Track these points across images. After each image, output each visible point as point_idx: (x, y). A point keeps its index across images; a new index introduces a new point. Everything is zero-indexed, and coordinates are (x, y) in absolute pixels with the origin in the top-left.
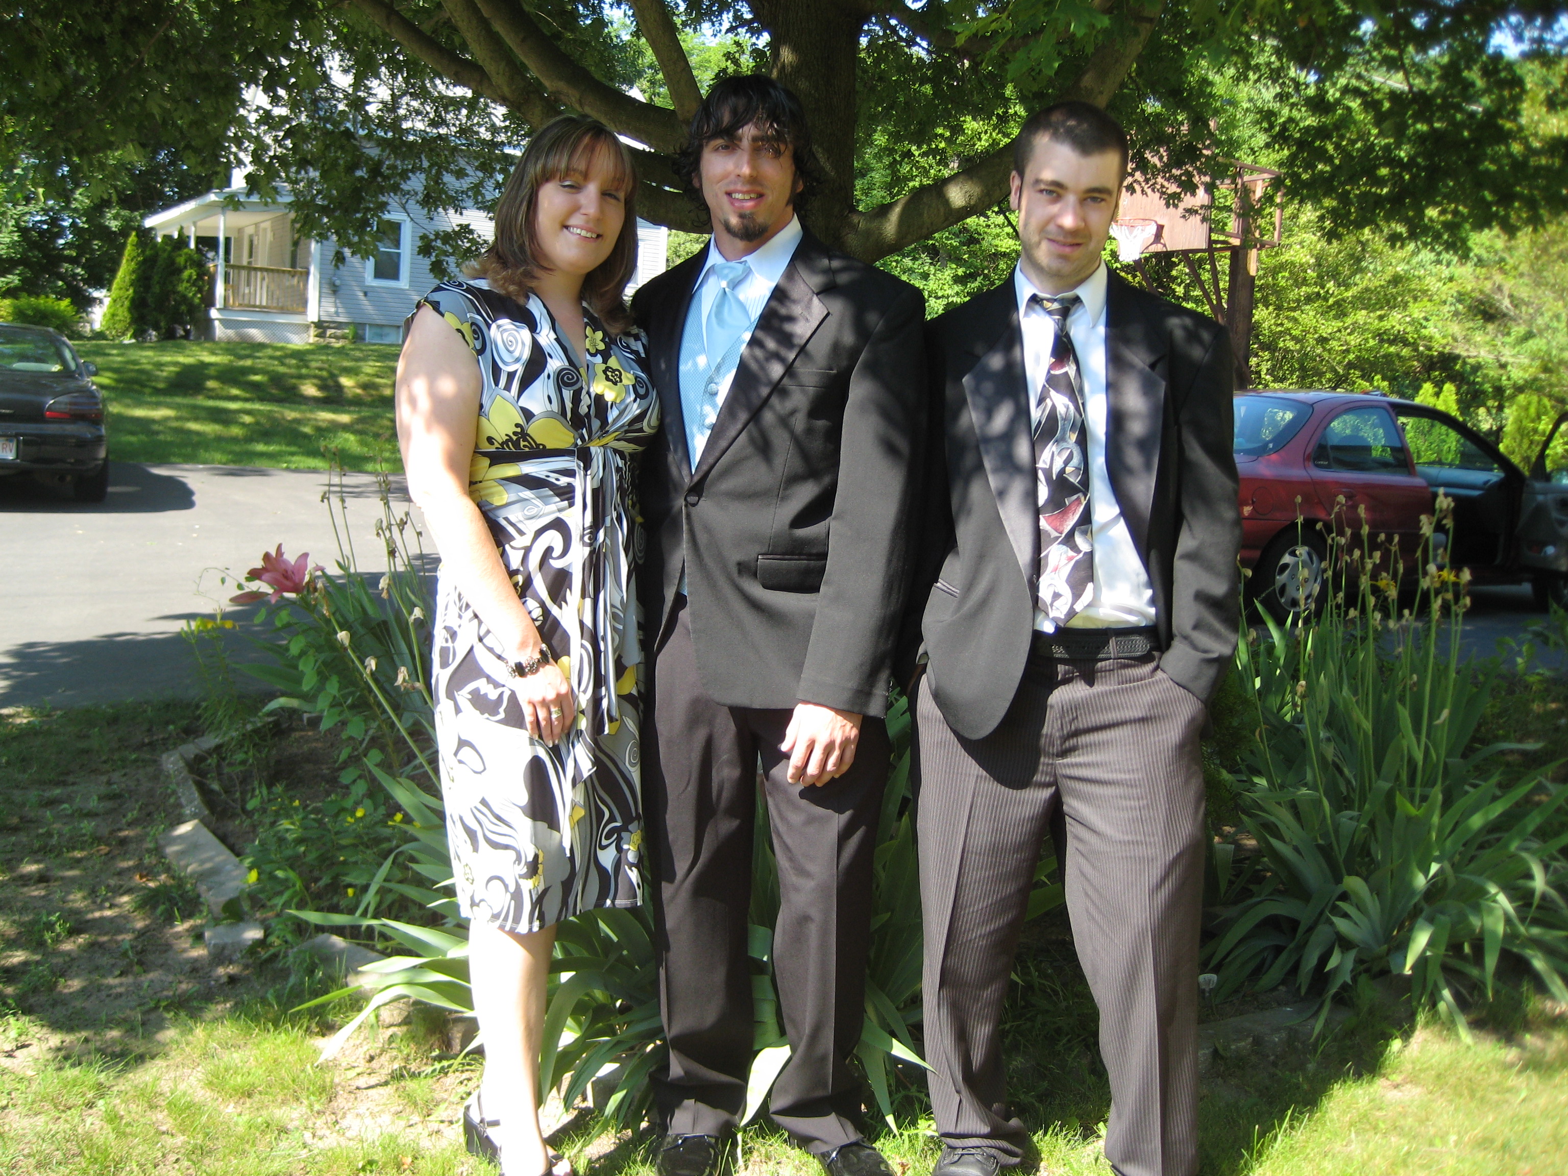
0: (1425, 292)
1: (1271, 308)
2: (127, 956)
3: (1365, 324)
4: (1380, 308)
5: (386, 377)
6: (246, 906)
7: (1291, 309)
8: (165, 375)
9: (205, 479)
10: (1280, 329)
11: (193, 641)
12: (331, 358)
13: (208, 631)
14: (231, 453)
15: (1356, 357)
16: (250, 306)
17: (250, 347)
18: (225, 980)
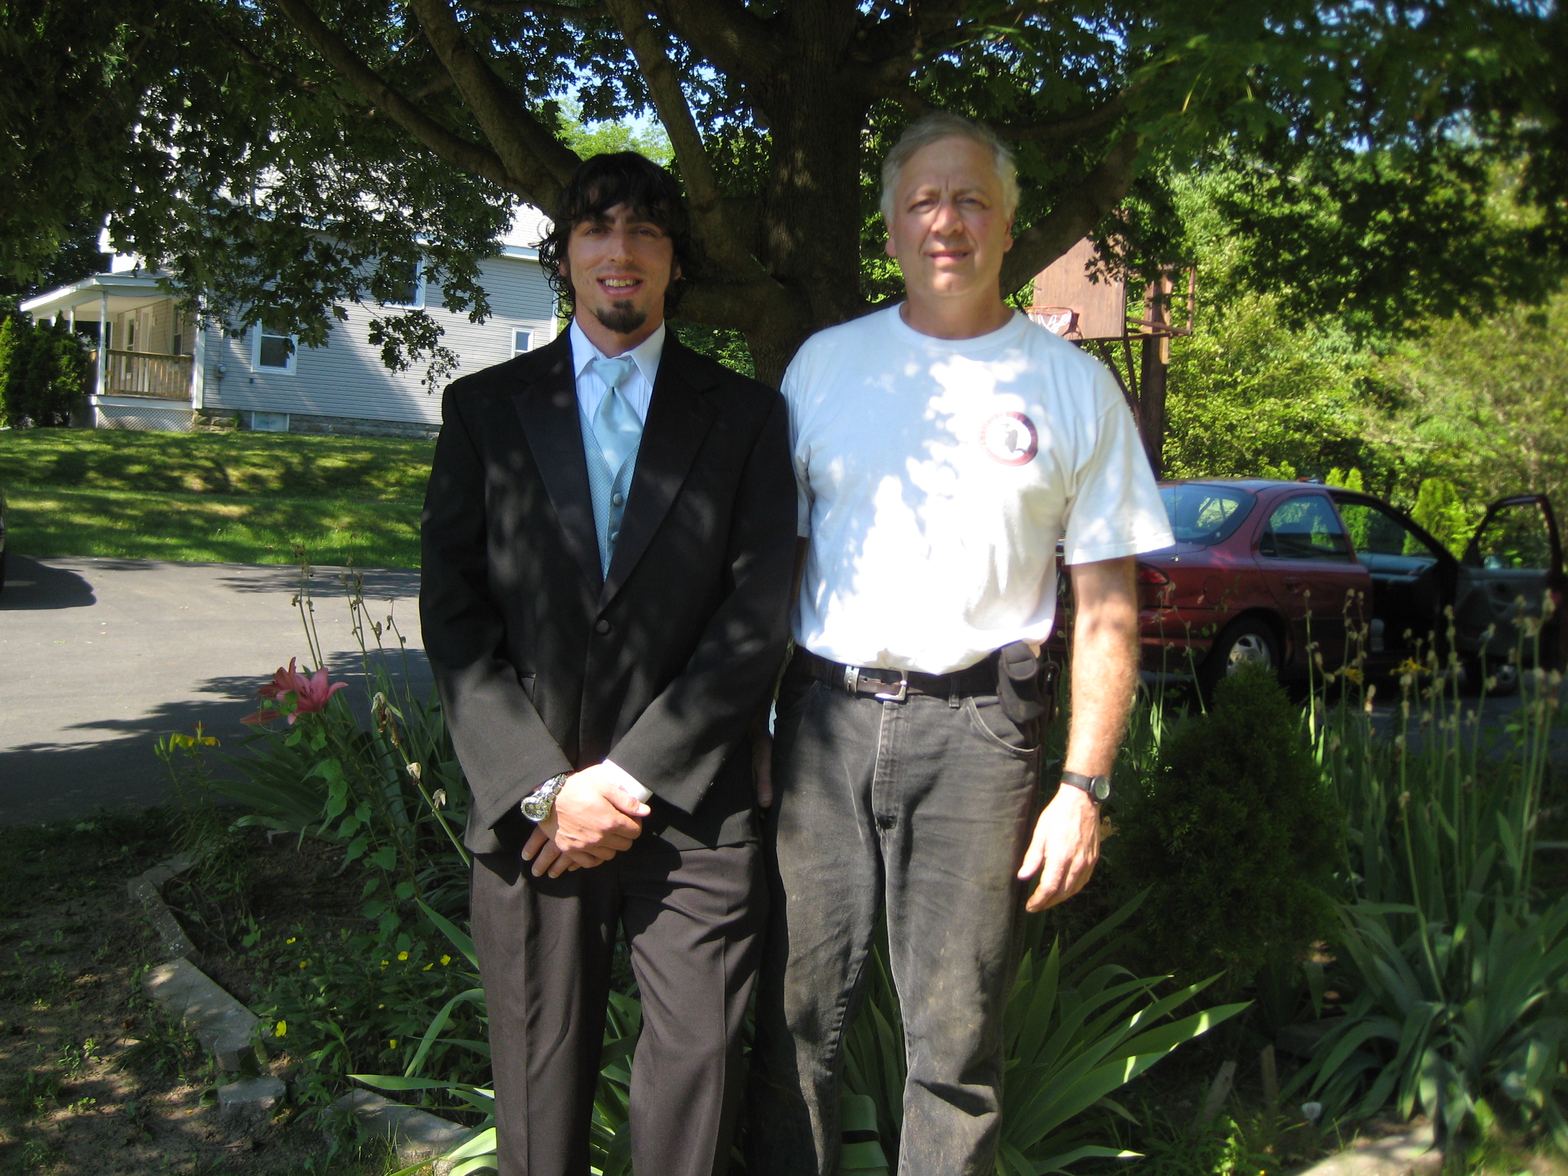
0: (1326, 379)
1: (1181, 395)
2: (133, 1121)
3: (1272, 411)
4: (1284, 396)
5: (273, 468)
6: (261, 1059)
7: (1199, 396)
8: (41, 465)
9: (101, 572)
10: (1190, 415)
11: (168, 759)
12: (215, 447)
13: (189, 750)
14: (123, 547)
15: (1264, 444)
16: (131, 393)
17: (130, 435)
18: (249, 1145)
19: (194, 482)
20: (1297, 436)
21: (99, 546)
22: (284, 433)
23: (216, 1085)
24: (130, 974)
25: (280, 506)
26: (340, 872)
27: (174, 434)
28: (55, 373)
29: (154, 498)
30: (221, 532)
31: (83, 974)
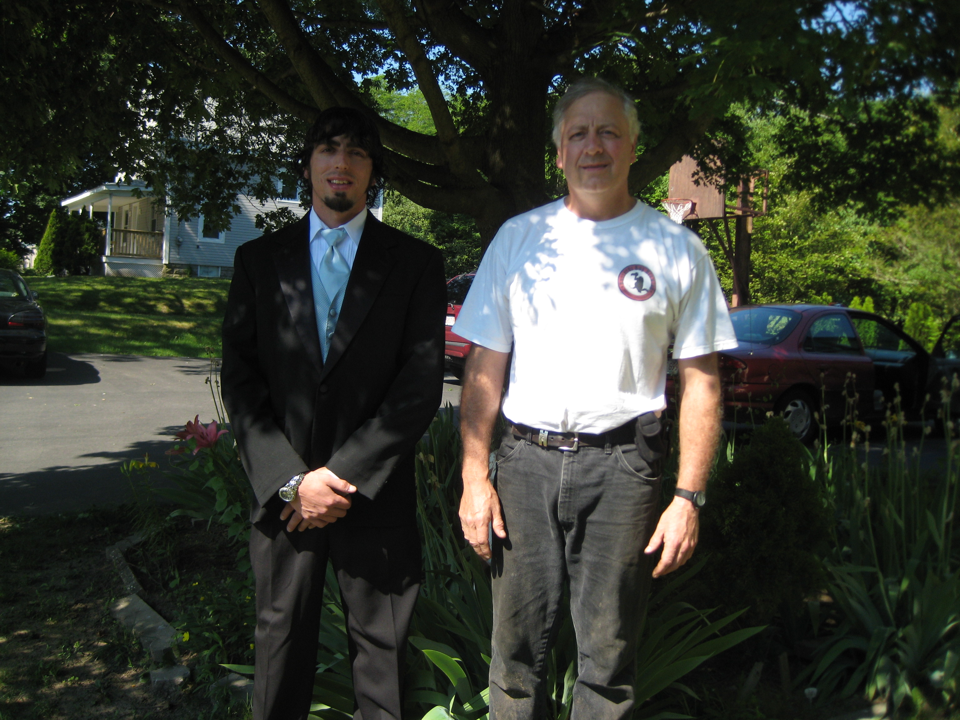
0: (851, 242)
1: (760, 252)
2: (99, 691)
3: (817, 261)
4: (825, 252)
5: (210, 299)
6: (176, 655)
7: (772, 253)
8: (72, 298)
9: (105, 363)
10: (765, 265)
11: (128, 475)
12: (176, 287)
13: (140, 469)
14: (118, 347)
15: (812, 281)
16: (126, 254)
17: (126, 280)
18: (166, 706)
19: (163, 308)
20: (833, 277)
21: (104, 347)
22: (217, 278)
23: (149, 670)
24: (103, 604)
25: (213, 322)
26: (233, 543)
27: (151, 279)
28: (81, 243)
29: (137, 318)
30: (177, 338)
31: (76, 603)
